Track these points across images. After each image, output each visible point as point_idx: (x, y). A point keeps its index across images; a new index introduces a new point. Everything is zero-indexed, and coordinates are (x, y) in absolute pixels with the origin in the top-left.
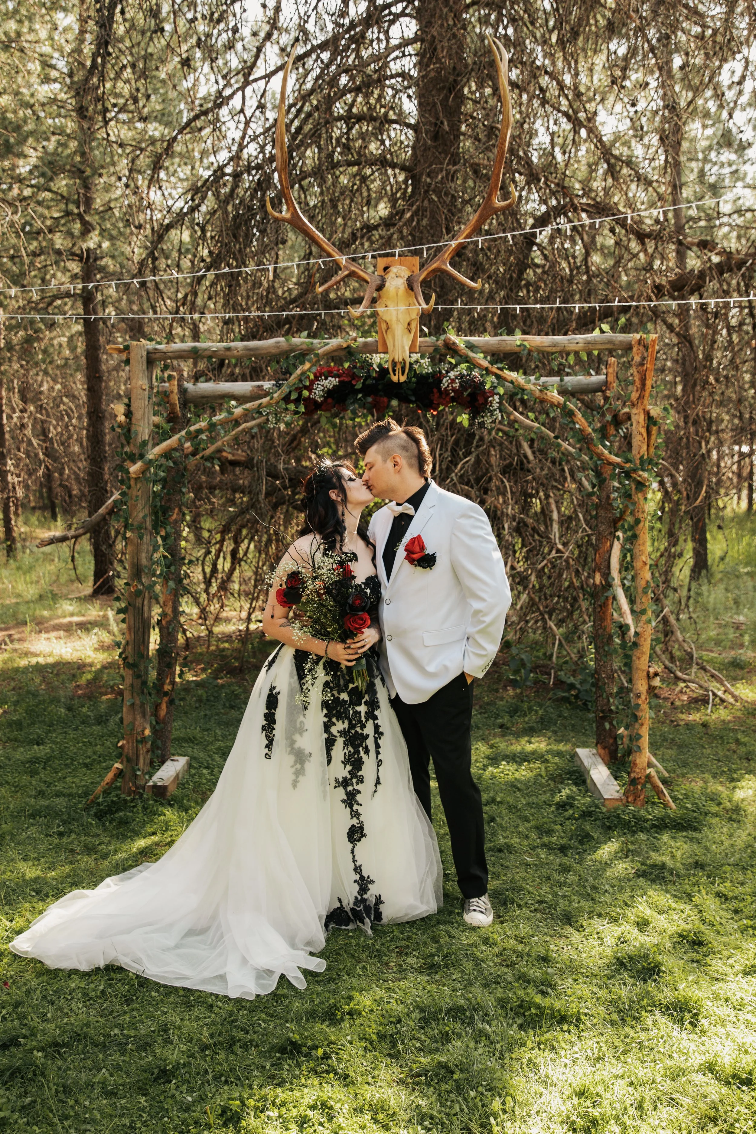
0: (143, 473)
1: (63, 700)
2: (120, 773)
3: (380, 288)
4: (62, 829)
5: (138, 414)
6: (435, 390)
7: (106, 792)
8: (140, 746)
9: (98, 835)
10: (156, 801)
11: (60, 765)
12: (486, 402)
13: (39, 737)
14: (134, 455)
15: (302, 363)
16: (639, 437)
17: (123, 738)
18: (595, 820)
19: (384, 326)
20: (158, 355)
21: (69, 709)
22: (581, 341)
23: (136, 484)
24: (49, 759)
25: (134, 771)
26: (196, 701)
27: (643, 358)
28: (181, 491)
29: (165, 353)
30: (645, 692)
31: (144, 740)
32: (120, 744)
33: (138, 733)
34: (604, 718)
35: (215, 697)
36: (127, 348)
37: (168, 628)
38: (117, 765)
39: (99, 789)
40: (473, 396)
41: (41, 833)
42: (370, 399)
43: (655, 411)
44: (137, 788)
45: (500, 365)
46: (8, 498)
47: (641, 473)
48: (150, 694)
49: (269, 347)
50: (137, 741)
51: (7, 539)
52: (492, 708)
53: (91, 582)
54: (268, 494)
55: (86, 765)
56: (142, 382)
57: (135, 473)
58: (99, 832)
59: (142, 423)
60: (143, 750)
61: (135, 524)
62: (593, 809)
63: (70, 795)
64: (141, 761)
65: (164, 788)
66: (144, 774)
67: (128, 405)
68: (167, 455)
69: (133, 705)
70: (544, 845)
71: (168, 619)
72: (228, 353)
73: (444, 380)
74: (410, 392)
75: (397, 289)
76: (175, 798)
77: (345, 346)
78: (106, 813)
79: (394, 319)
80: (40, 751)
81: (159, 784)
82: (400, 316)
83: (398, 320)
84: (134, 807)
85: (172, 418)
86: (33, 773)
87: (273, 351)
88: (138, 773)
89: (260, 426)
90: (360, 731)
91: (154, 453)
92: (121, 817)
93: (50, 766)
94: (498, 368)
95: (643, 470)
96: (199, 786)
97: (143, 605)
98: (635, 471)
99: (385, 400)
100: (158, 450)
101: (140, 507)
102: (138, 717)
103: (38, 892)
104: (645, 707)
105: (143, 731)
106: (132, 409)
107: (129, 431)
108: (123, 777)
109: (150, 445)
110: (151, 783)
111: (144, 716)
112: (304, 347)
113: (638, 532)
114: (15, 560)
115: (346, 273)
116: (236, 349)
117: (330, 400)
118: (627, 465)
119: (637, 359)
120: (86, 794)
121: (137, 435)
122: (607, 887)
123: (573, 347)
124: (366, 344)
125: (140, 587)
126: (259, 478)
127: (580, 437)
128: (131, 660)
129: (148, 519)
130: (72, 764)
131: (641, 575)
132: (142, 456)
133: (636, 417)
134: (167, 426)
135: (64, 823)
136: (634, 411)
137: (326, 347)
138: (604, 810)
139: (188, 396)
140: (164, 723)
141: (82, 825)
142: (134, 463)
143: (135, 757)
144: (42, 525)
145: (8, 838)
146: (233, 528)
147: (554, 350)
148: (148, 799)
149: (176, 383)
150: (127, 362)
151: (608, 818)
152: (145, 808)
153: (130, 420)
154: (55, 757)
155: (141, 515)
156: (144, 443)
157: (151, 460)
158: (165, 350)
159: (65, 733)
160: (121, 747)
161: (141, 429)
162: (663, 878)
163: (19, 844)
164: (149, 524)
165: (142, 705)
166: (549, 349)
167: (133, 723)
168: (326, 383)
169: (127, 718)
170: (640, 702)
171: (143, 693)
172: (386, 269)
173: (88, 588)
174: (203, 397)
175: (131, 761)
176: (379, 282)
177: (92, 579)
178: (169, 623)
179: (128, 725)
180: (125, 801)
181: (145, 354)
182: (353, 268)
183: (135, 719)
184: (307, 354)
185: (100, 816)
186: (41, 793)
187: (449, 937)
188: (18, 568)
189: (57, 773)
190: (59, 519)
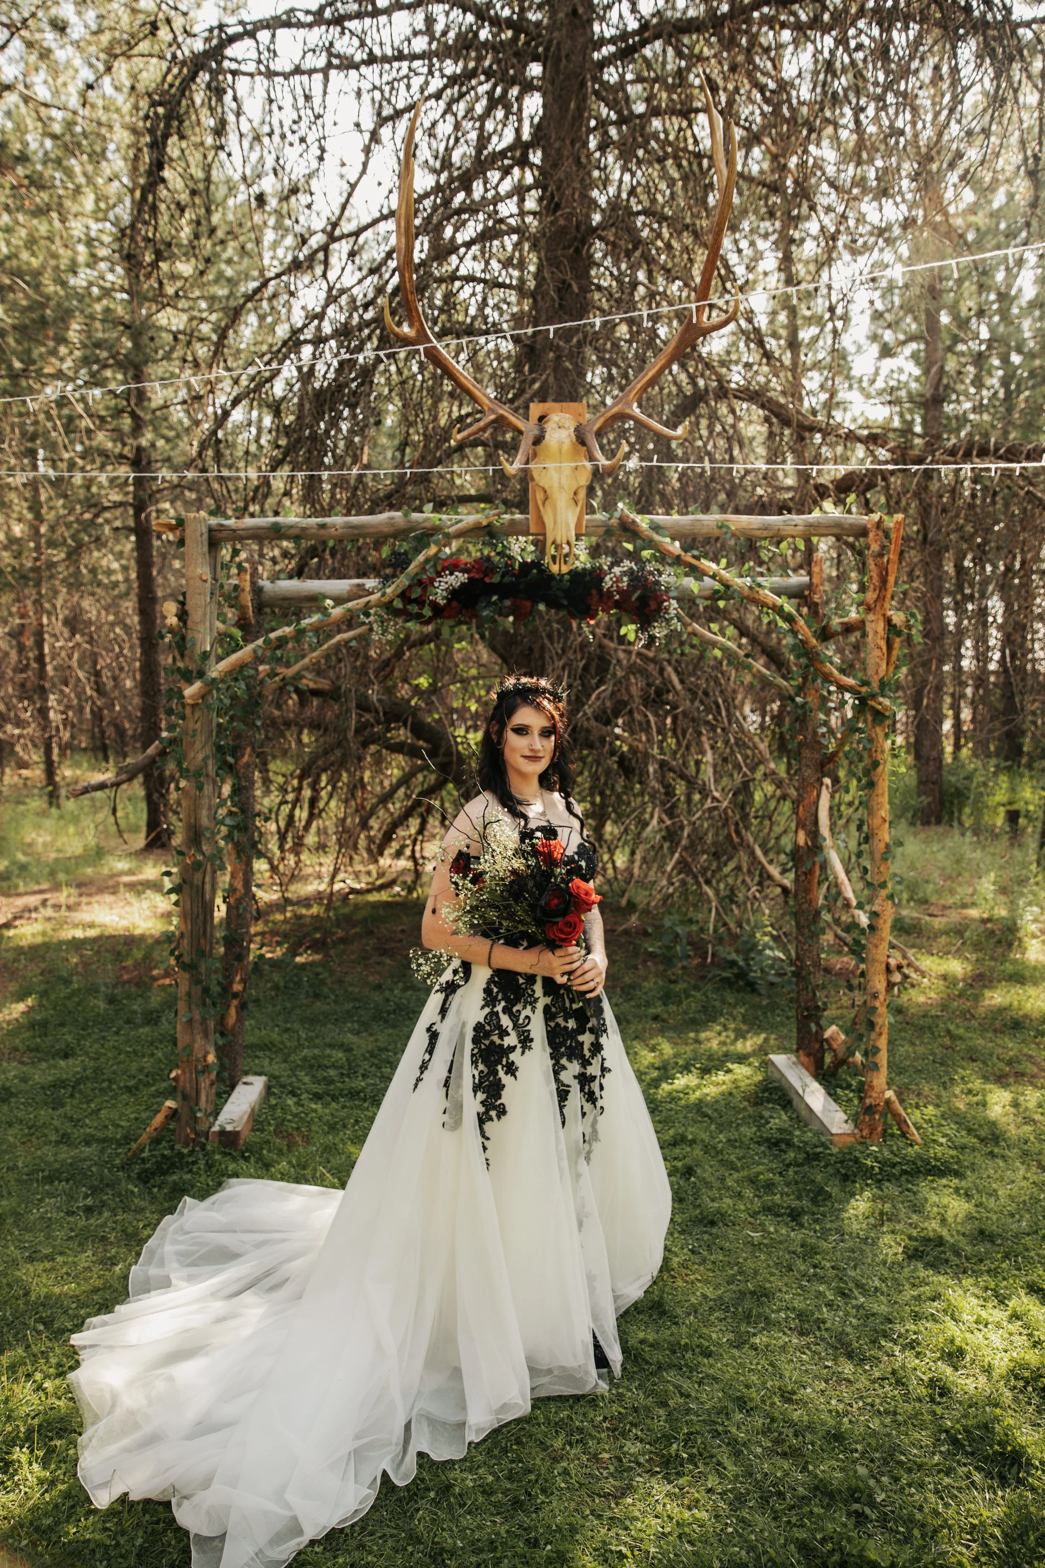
0: (203, 697)
1: (103, 989)
2: (173, 1114)
3: (538, 441)
4: (89, 1201)
5: (195, 615)
6: (594, 592)
7: (156, 1141)
8: (201, 1079)
9: (141, 1210)
10: (225, 1154)
11: (93, 1090)
12: (659, 608)
13: (67, 1046)
14: (191, 672)
15: (427, 546)
16: (877, 652)
17: (177, 1067)
18: (825, 1167)
19: (540, 496)
20: (224, 534)
21: (112, 1000)
22: (800, 522)
23: (193, 713)
24: (78, 1082)
25: (193, 1113)
26: (271, 989)
27: (883, 547)
28: (254, 724)
29: (234, 531)
30: (883, 990)
31: (207, 1069)
32: (173, 1075)
33: (198, 1060)
34: (809, 1018)
35: (296, 983)
36: (181, 523)
37: (237, 908)
38: (170, 1103)
39: (144, 1138)
40: (643, 600)
41: (59, 1209)
42: (508, 603)
43: (898, 618)
44: (198, 1135)
45: (696, 553)
46: (51, 737)
47: (881, 699)
48: (214, 1004)
49: (380, 524)
50: (197, 1072)
51: (49, 784)
52: (639, 993)
53: (143, 834)
54: (357, 731)
55: (129, 1089)
56: (203, 570)
57: (192, 697)
58: (142, 1204)
59: (201, 628)
60: (205, 1083)
61: (192, 768)
62: (819, 1150)
63: (104, 1140)
64: (203, 1098)
65: (235, 1134)
66: (207, 1116)
67: (183, 604)
68: (237, 673)
69: (190, 1021)
70: (768, 1210)
71: (238, 895)
72: (322, 532)
73: (607, 578)
74: (560, 594)
75: (561, 443)
76: (250, 1148)
77: (485, 523)
78: (153, 1174)
79: (556, 485)
80: (68, 1068)
81: (229, 1128)
82: (564, 481)
83: (561, 487)
84: (194, 1163)
85: (243, 624)
86: (58, 1104)
87: (386, 530)
88: (199, 1115)
89: (359, 638)
90: (498, 1041)
91: (217, 670)
92: (174, 1182)
93: (80, 1092)
94: (694, 557)
95: (883, 696)
96: (282, 1124)
97: (203, 883)
98: (873, 696)
99: (528, 604)
100: (223, 665)
101: (198, 745)
102: (198, 1038)
103: (48, 1323)
104: (882, 1010)
105: (205, 1057)
106: (187, 607)
107: (183, 638)
108: (178, 1121)
109: (213, 658)
110: (216, 1128)
111: (206, 1035)
112: (427, 525)
113: (875, 779)
114: (58, 807)
115: (492, 417)
116: (334, 526)
117: (455, 604)
118: (864, 690)
119: (875, 547)
120: (128, 1139)
121: (194, 644)
122: (877, 1283)
123: (790, 530)
124: (513, 522)
125: (200, 858)
126: (348, 711)
127: (802, 651)
128: (187, 959)
129: (210, 763)
130: (109, 1087)
131: (880, 836)
132: (201, 674)
133: (873, 625)
134: (238, 633)
135: (95, 1191)
136: (871, 617)
137: (459, 525)
138: (835, 1150)
139: (264, 597)
140: (234, 1035)
141: (120, 1195)
142: (190, 683)
143: (194, 1094)
144: (93, 768)
145: (10, 1221)
146: (314, 771)
147: (765, 534)
148: (213, 1152)
149: (248, 577)
150: (181, 542)
151: (842, 1162)
152: (209, 1166)
153: (185, 623)
154: (87, 1078)
155: (200, 756)
156: (205, 656)
157: (214, 680)
158: (234, 527)
159: (104, 1038)
160: (175, 1079)
161: (200, 636)
162: (947, 1261)
163: (26, 1229)
164: (211, 769)
165: (204, 1021)
166: (758, 533)
167: (189, 1048)
168: (451, 579)
169: (183, 1039)
170: (877, 1004)
171: (204, 1004)
172: (541, 419)
173: (140, 841)
174: (285, 599)
175: (189, 1099)
176: (537, 432)
177: (144, 829)
178: (239, 901)
179: (184, 1049)
180: (181, 1155)
181: (205, 530)
182: (501, 412)
183: (193, 1041)
184: (432, 535)
185: (144, 1178)
186: (64, 1139)
187: (682, 1395)
188: (61, 817)
189: (89, 1102)
190: (111, 761)
